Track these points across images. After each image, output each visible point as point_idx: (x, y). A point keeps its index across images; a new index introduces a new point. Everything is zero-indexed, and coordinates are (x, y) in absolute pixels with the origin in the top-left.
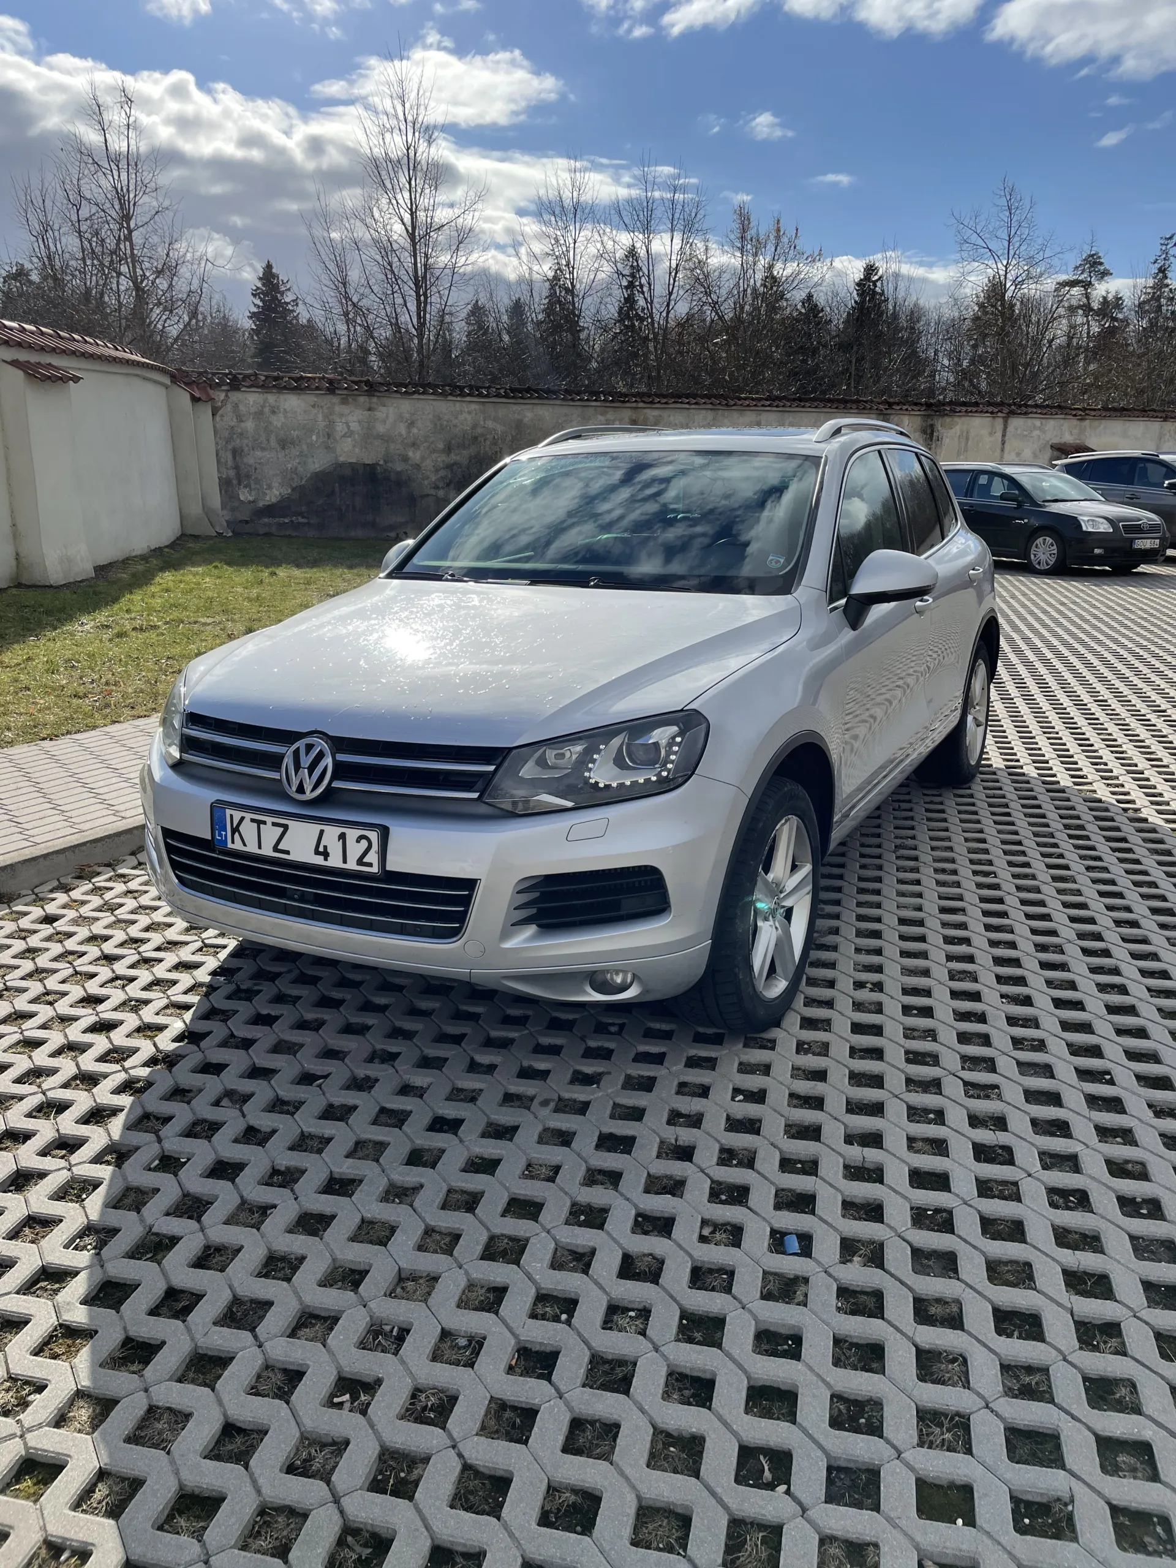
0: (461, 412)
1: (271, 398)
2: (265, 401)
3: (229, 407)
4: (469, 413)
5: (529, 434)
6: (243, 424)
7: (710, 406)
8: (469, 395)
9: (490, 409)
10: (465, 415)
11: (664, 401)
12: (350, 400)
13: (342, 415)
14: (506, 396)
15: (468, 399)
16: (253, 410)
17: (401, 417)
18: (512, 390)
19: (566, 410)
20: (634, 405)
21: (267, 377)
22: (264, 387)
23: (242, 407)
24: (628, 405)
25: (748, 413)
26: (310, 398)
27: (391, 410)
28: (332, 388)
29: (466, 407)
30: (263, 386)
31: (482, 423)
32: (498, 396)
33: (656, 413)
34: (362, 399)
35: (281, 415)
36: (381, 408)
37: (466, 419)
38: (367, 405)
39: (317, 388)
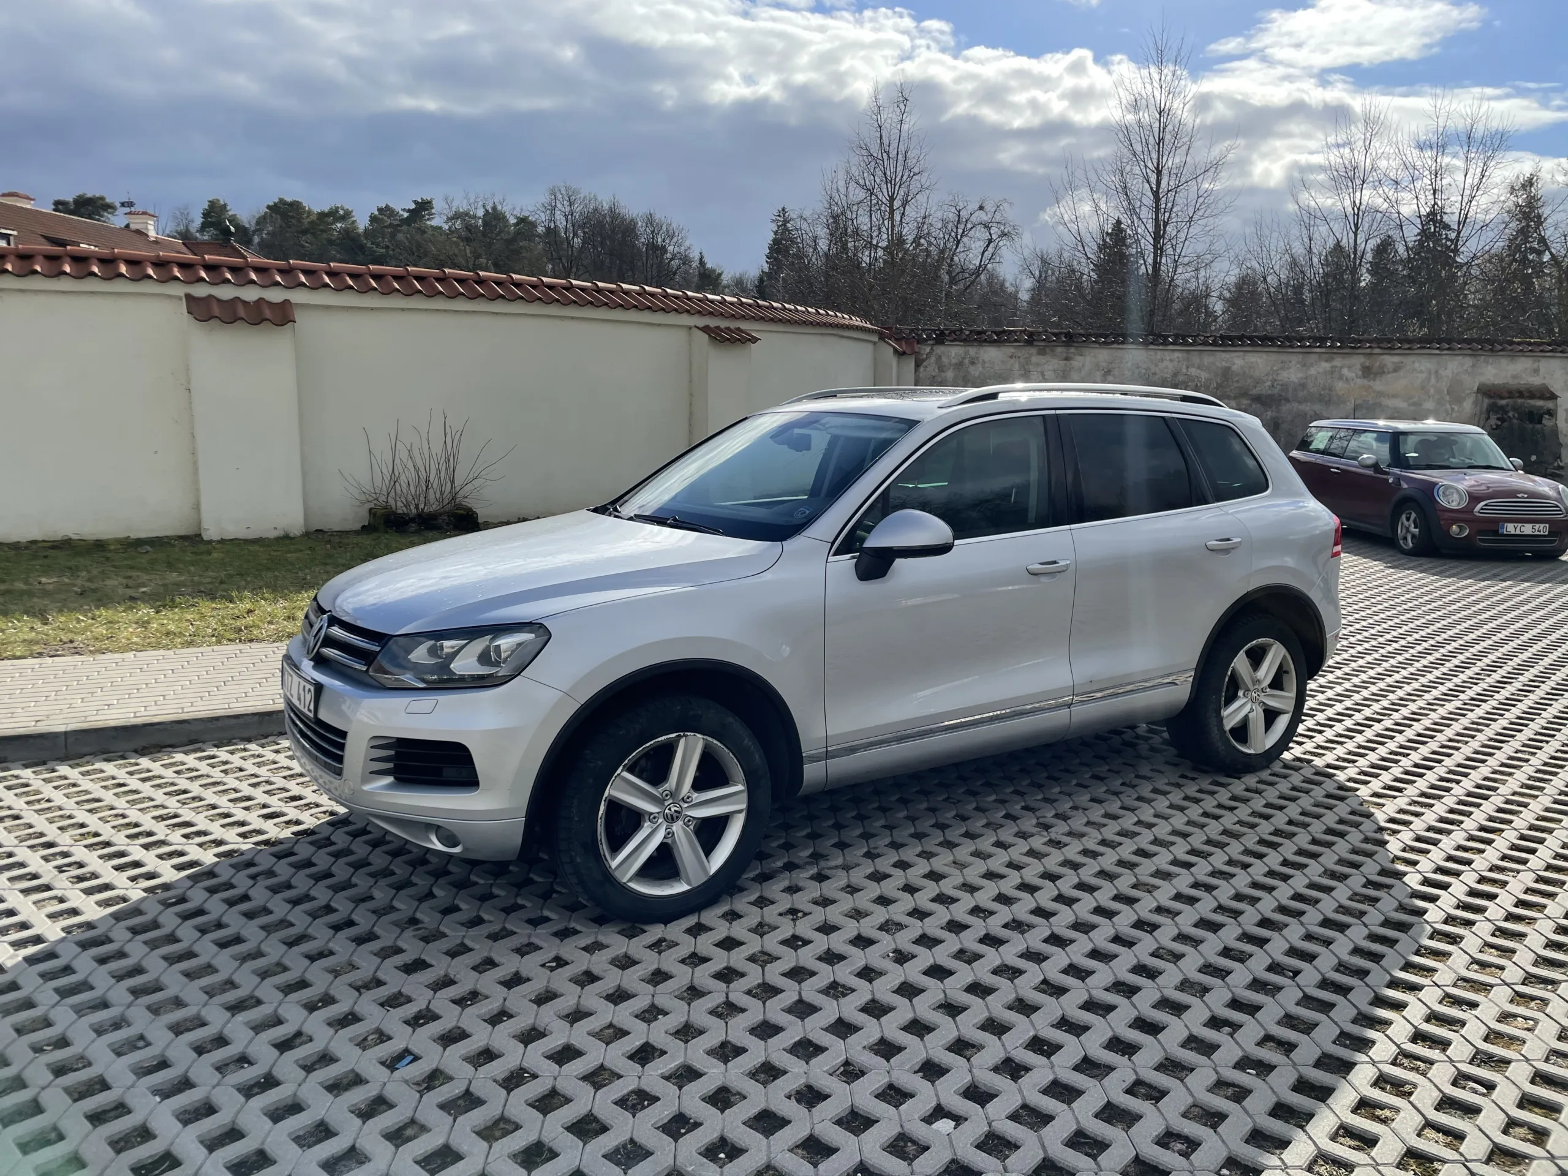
0: (1162, 360)
1: (972, 351)
2: (966, 353)
3: (933, 359)
4: (1171, 360)
5: (1237, 382)
6: (943, 375)
7: (1469, 352)
8: (1171, 344)
9: (1195, 358)
10: (1166, 363)
11: (1407, 346)
12: (1048, 350)
13: (1038, 365)
14: (1215, 344)
15: (1171, 347)
16: (954, 361)
17: (1097, 366)
18: (1222, 337)
19: (1284, 357)
20: (1368, 351)
21: (971, 332)
22: (966, 341)
23: (945, 360)
24: (1360, 351)
25: (1523, 359)
26: (1009, 350)
27: (1088, 358)
28: (1031, 339)
29: (1168, 356)
30: (964, 340)
31: (1184, 371)
32: (1205, 343)
33: (1396, 359)
34: (1059, 350)
35: (979, 365)
36: (1078, 358)
37: (1167, 367)
38: (1065, 355)
39: (1016, 341)
